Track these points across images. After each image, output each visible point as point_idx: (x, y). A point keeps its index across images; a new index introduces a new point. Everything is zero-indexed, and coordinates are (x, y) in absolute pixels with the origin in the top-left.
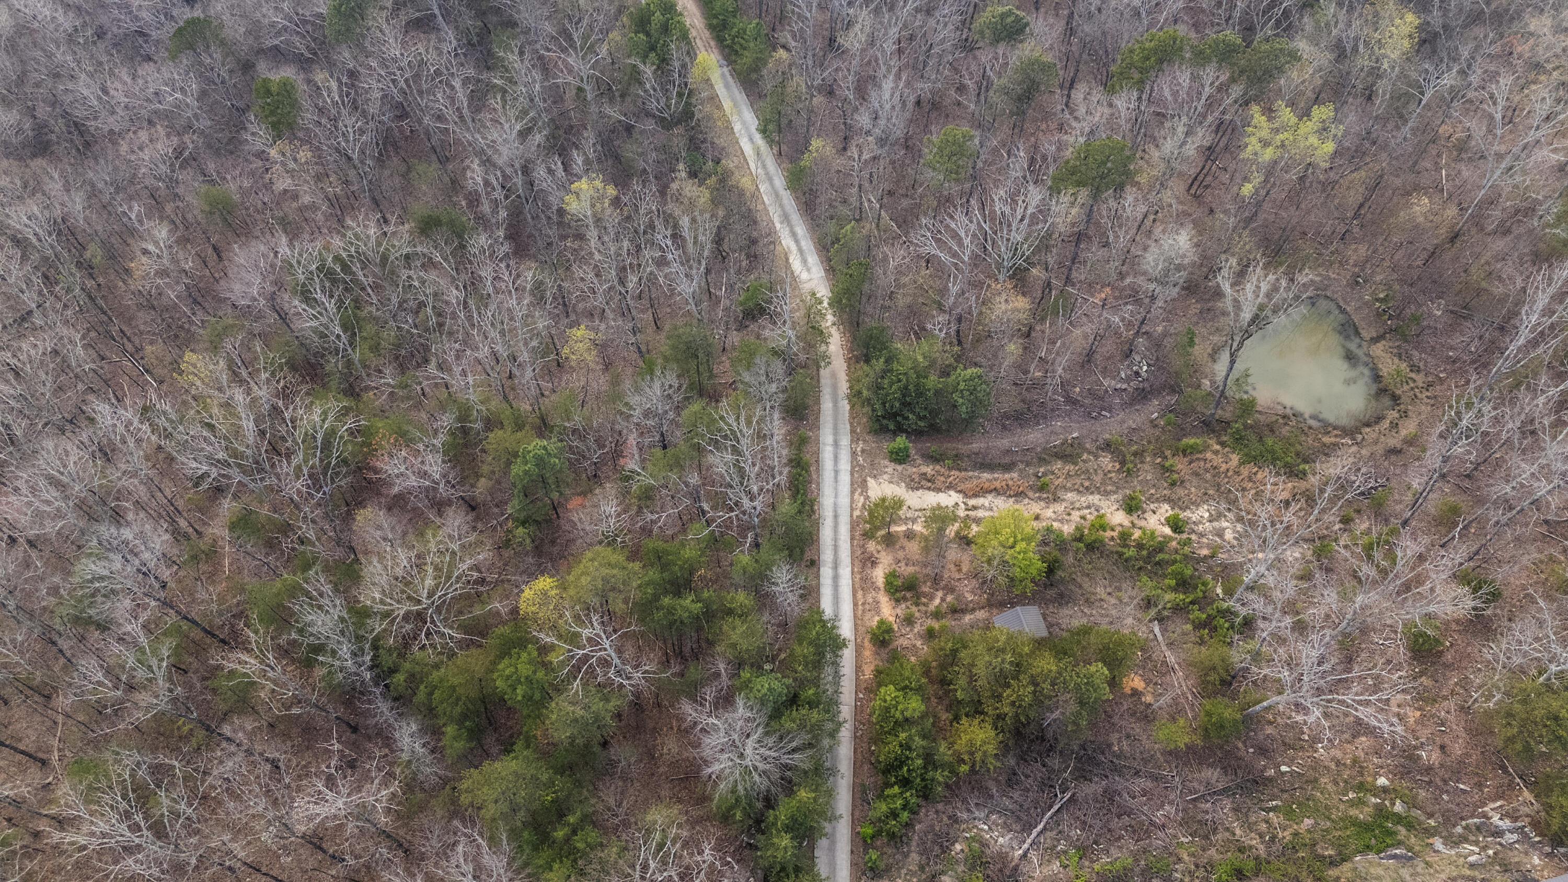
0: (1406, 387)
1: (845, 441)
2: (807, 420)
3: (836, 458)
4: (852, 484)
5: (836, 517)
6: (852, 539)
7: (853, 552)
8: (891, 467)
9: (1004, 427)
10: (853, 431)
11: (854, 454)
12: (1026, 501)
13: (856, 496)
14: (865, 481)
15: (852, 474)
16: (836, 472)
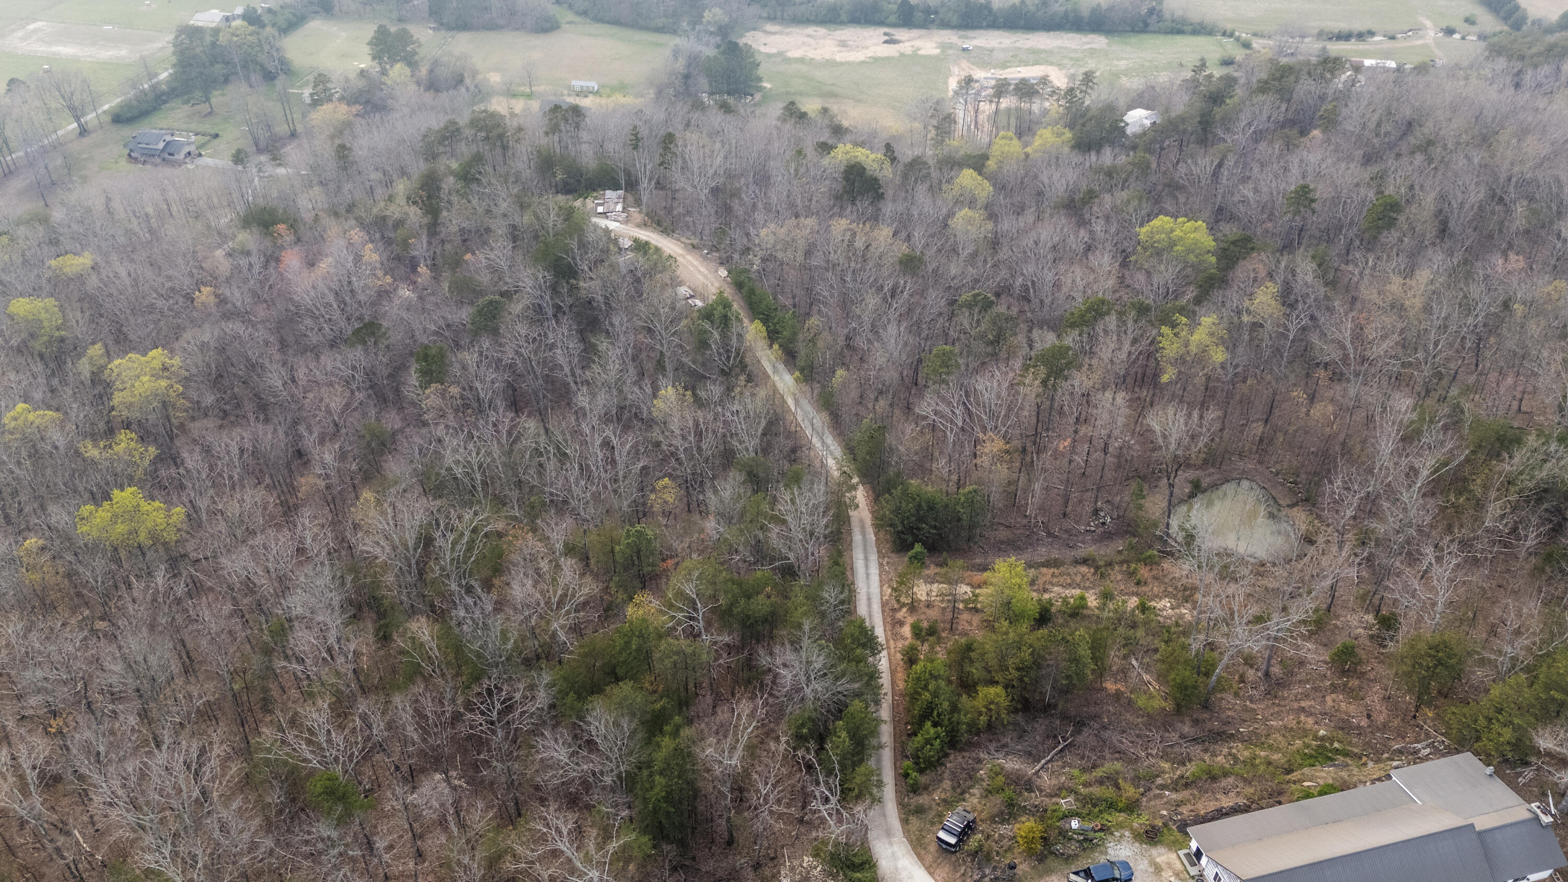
1: (874, 557)
3: (867, 567)
5: (869, 599)
6: (883, 611)
7: (884, 620)
9: (1000, 549)
10: (879, 552)
11: (881, 565)
13: (885, 588)
16: (868, 575)
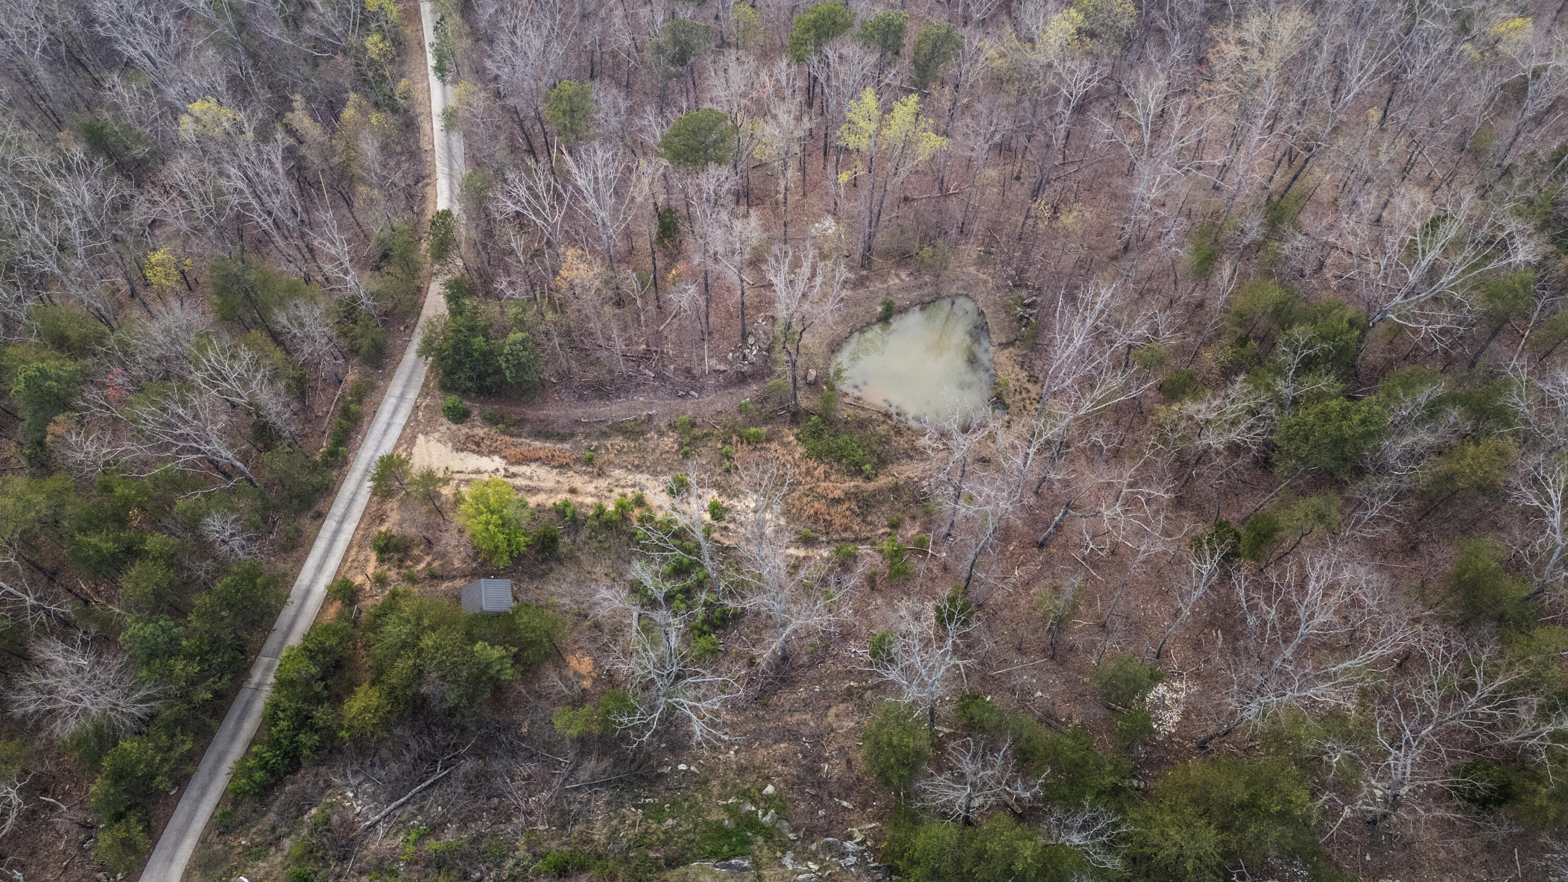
0: (1018, 397)
1: (412, 395)
2: (384, 369)
3: (395, 411)
4: (400, 439)
7: (366, 511)
8: (445, 426)
9: (581, 397)
10: (425, 385)
11: (416, 408)
12: (570, 473)
14: (415, 437)
15: (404, 429)
16: (389, 425)
